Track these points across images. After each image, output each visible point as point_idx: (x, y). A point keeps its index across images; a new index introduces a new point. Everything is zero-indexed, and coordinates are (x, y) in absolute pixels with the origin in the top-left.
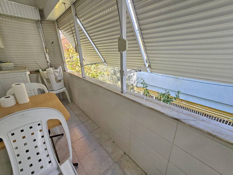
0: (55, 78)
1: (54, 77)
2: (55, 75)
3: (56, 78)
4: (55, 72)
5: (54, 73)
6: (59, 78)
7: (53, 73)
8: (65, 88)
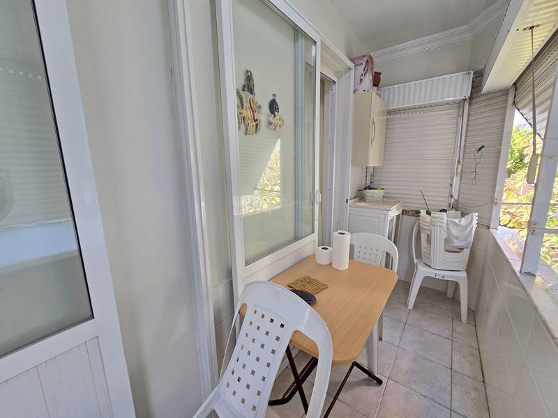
0: (445, 239)
1: (444, 236)
2: (449, 233)
3: (447, 241)
4: (450, 225)
5: (447, 225)
6: (455, 241)
7: (444, 225)
8: (464, 274)
